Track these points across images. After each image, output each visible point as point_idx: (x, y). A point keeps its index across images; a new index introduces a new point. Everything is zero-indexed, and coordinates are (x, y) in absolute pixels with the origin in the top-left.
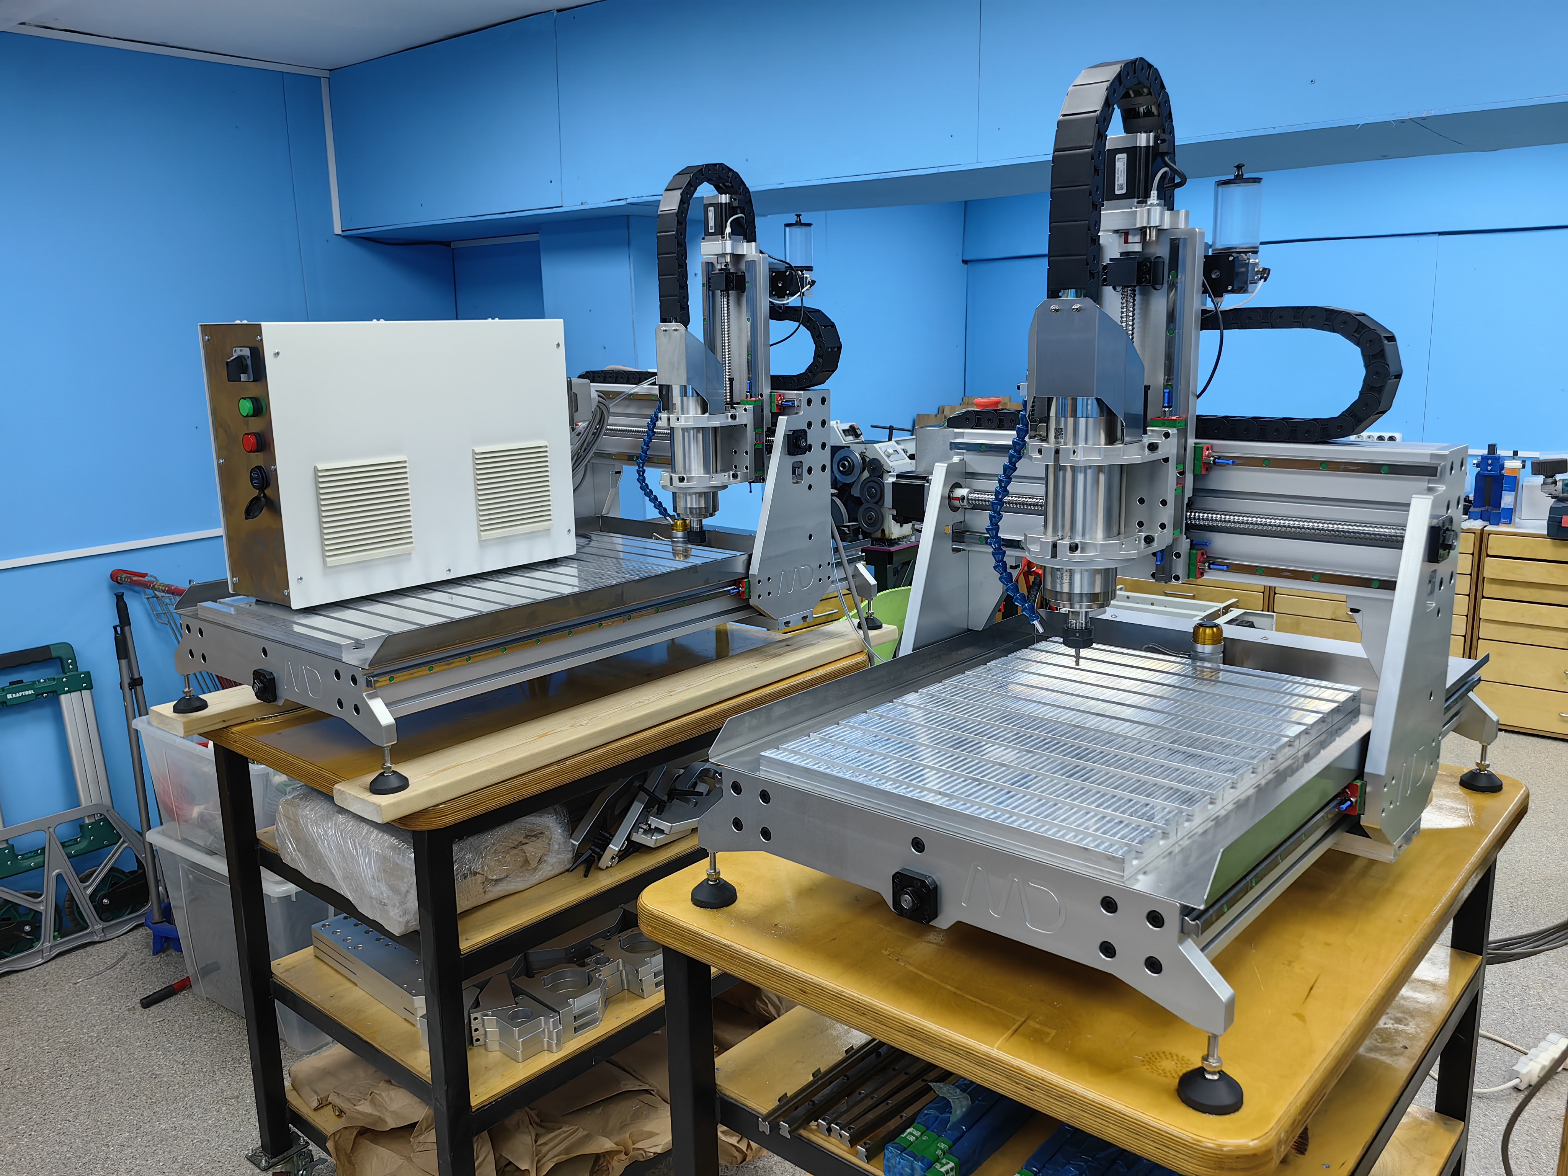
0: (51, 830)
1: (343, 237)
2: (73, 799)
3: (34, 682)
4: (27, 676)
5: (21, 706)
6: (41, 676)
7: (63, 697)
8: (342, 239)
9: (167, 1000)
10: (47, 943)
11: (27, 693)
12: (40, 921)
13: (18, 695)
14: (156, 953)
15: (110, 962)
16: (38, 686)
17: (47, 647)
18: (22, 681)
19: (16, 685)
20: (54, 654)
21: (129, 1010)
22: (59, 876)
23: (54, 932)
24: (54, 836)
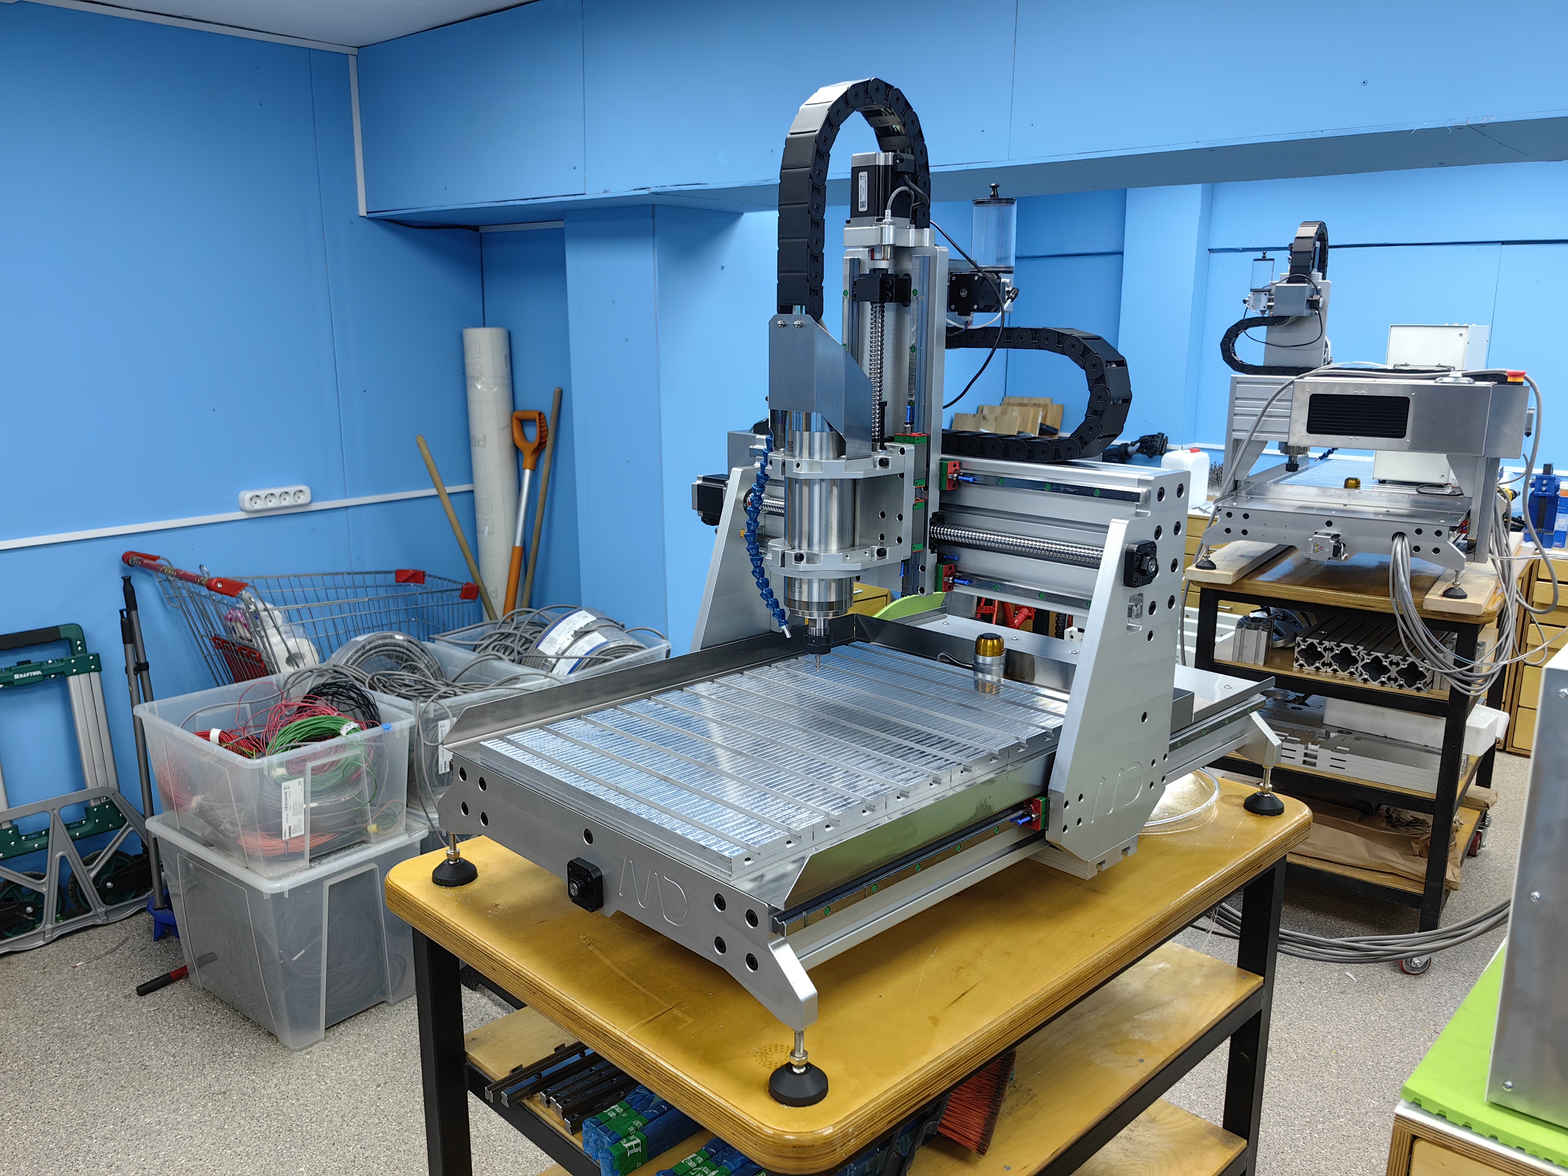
0: (55, 811)
1: (369, 219)
2: (80, 782)
3: (41, 664)
4: (35, 656)
5: (28, 685)
6: (49, 656)
7: (72, 680)
8: (367, 221)
9: (163, 989)
10: (47, 925)
11: (34, 673)
12: (43, 903)
13: (25, 675)
14: (156, 939)
15: (110, 946)
16: (44, 667)
17: (56, 629)
18: (29, 662)
19: (24, 665)
20: (63, 635)
21: (125, 997)
22: (63, 858)
23: (57, 914)
24: (58, 817)
